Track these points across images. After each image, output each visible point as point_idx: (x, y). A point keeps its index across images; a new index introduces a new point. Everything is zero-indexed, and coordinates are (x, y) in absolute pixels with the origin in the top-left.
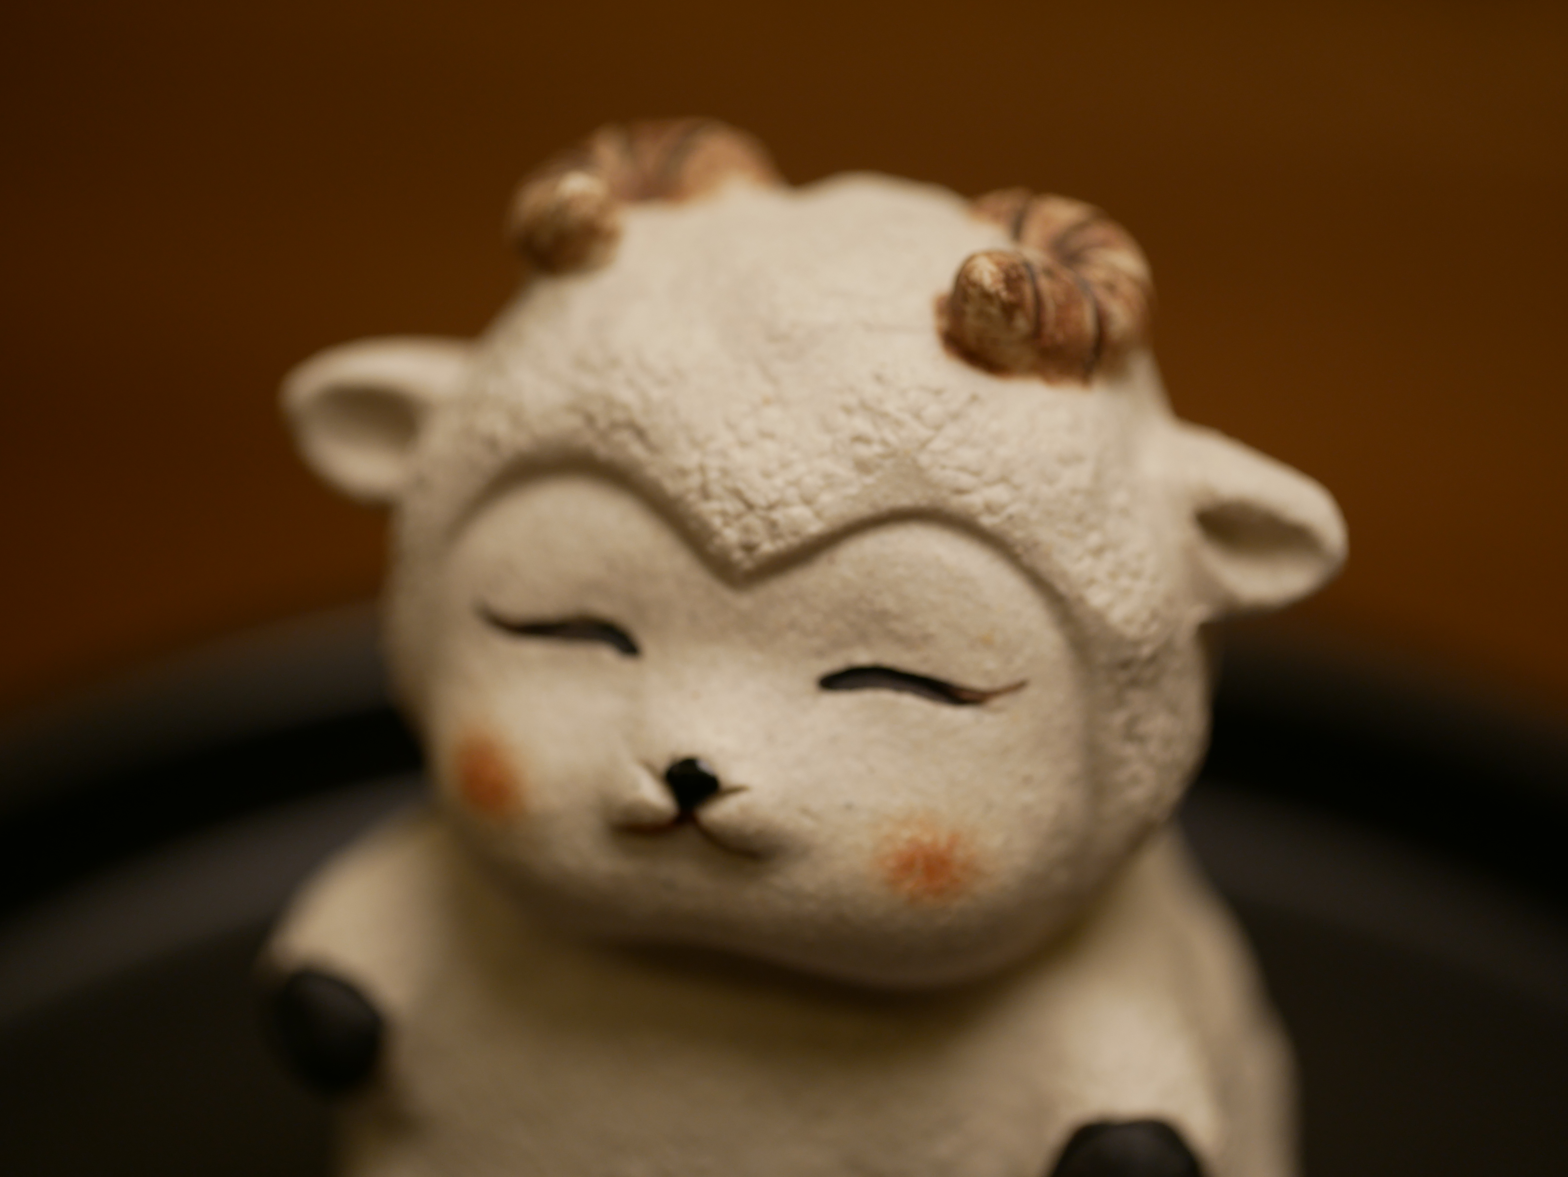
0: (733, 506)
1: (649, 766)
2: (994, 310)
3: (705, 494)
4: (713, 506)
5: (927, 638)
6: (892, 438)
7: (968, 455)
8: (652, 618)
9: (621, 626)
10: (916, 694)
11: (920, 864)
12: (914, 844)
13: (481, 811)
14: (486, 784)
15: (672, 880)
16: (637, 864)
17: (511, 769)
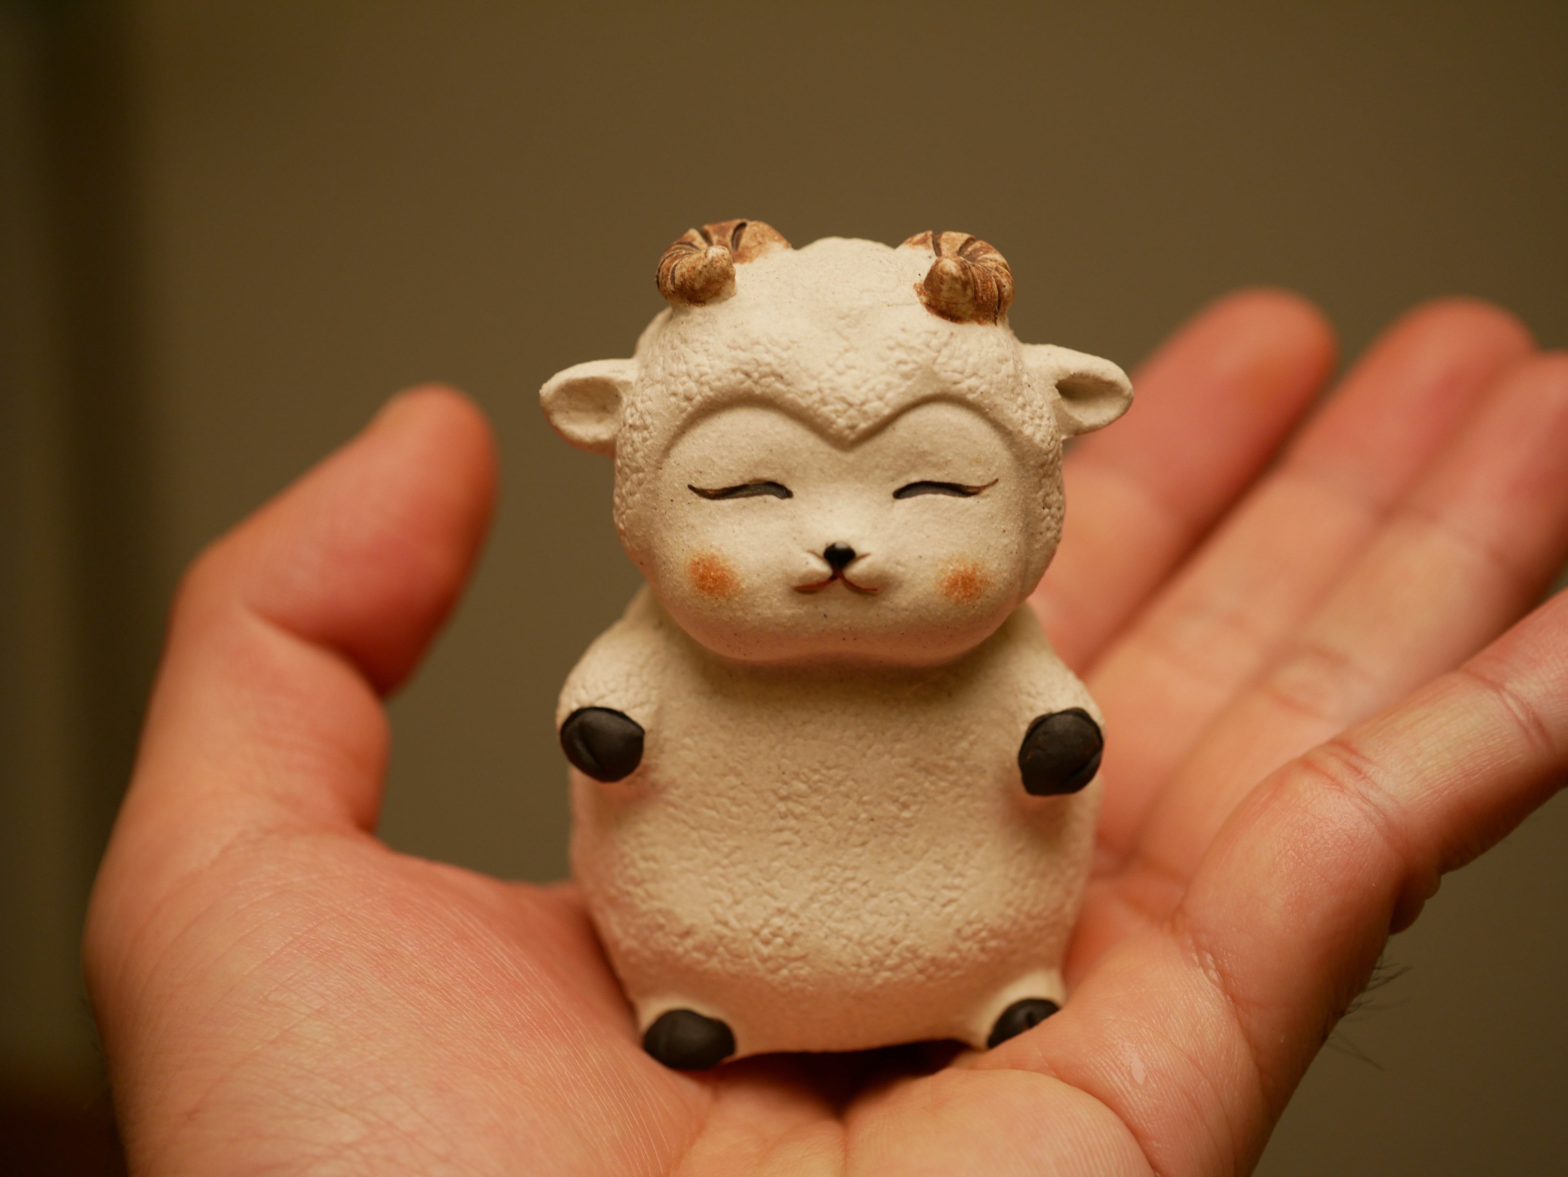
0: (840, 406)
1: (813, 553)
2: (958, 286)
3: (824, 402)
4: (830, 408)
5: (947, 463)
6: (919, 359)
7: (956, 364)
8: (797, 475)
9: (780, 482)
10: (944, 493)
11: (960, 583)
12: (956, 573)
13: (710, 594)
14: (713, 579)
15: (826, 613)
16: (805, 608)
17: (727, 568)
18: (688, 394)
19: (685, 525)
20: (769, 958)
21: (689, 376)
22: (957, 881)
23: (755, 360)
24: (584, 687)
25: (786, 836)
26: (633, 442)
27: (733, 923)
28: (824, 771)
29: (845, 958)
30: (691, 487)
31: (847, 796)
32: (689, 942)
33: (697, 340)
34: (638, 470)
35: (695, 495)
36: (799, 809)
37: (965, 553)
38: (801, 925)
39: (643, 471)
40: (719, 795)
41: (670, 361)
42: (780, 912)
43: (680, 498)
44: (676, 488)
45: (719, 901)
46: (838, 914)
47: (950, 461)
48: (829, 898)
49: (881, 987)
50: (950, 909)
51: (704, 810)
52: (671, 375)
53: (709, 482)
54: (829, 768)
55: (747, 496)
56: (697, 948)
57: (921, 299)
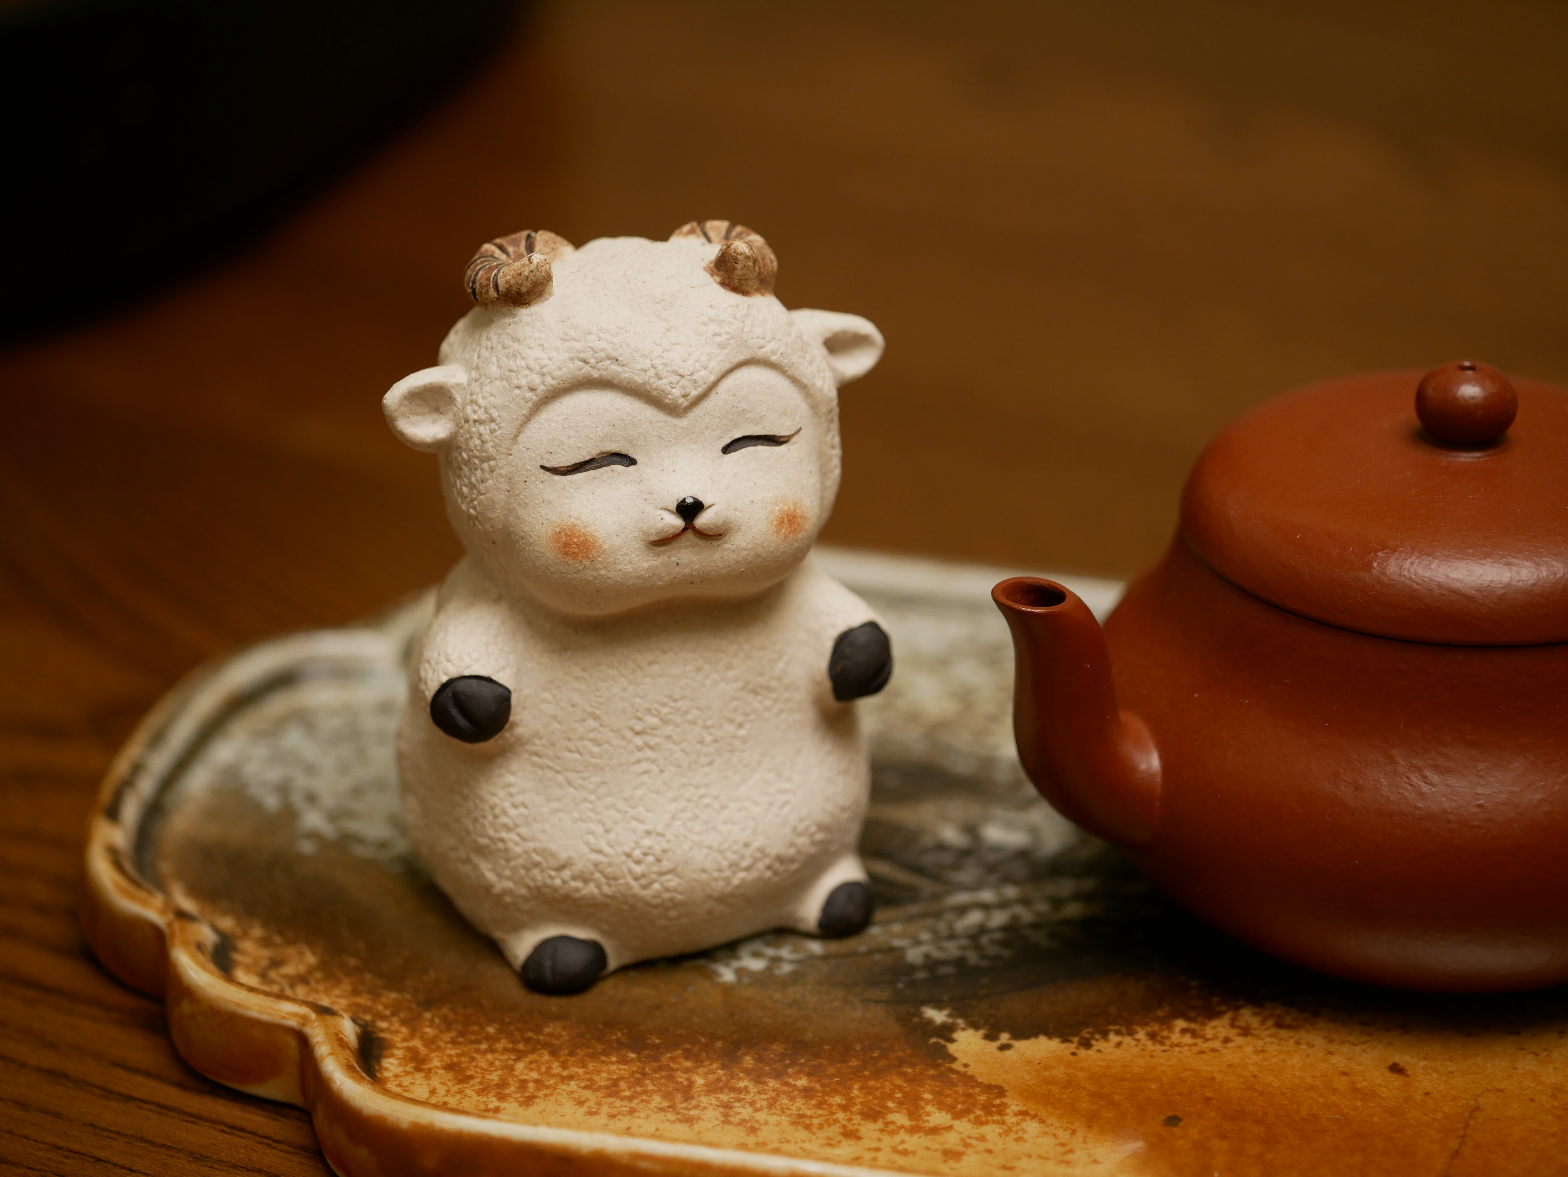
0: (674, 379)
8: (639, 444)
9: (624, 452)
10: (762, 445)
11: (786, 520)
12: (782, 512)
13: (574, 558)
14: (576, 545)
15: (678, 561)
16: (661, 559)
17: (589, 534)
18: (532, 386)
19: (541, 501)
20: (643, 875)
21: (530, 369)
22: (787, 786)
23: (590, 347)
24: (449, 661)
25: (645, 766)
26: (481, 435)
27: (607, 849)
28: (672, 704)
29: (709, 865)
30: (543, 467)
31: (693, 723)
32: (566, 874)
33: (530, 338)
34: (489, 459)
35: (548, 473)
36: (653, 741)
37: (786, 494)
38: (668, 842)
39: (494, 459)
40: (581, 739)
41: (505, 359)
42: (648, 833)
43: (533, 478)
44: (528, 470)
45: (592, 833)
46: (698, 827)
47: (764, 415)
48: (688, 815)
49: (738, 887)
50: (786, 810)
51: (567, 754)
52: (511, 371)
53: (560, 460)
54: (675, 701)
55: (595, 468)
56: (574, 878)
57: (715, 280)
